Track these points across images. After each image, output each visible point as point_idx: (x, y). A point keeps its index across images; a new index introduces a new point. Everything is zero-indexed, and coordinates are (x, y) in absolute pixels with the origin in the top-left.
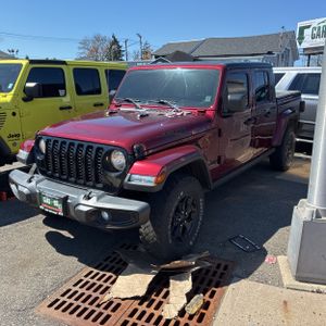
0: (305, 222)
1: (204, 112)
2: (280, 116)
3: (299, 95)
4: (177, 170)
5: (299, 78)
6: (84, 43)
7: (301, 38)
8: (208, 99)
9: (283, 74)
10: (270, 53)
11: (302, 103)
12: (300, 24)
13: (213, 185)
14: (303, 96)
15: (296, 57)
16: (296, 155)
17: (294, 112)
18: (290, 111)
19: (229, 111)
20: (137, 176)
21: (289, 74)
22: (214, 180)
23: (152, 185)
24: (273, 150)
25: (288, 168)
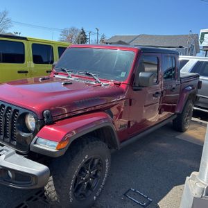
0: (195, 199)
1: (119, 84)
2: (183, 90)
3: (198, 76)
4: (85, 135)
5: (199, 64)
6: (64, 32)
7: (202, 39)
8: (123, 75)
9: (188, 61)
10: (181, 47)
11: (200, 83)
12: (202, 31)
13: (120, 146)
14: (201, 77)
15: (198, 51)
16: (193, 119)
17: (193, 88)
18: (191, 88)
19: (139, 86)
20: (42, 140)
21: (192, 61)
22: (121, 142)
23: (54, 150)
24: (176, 116)
25: (186, 130)
